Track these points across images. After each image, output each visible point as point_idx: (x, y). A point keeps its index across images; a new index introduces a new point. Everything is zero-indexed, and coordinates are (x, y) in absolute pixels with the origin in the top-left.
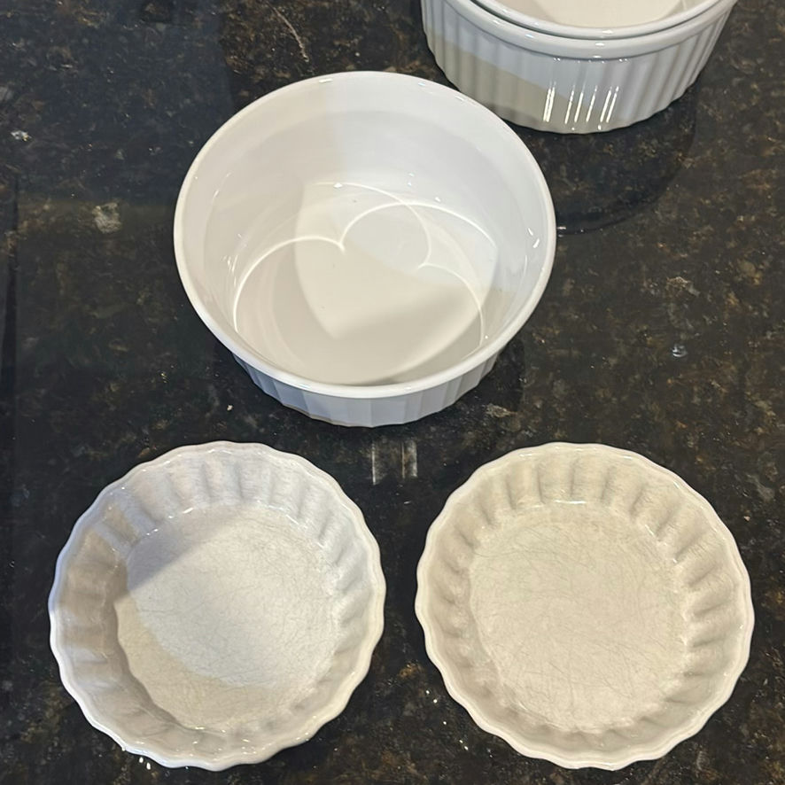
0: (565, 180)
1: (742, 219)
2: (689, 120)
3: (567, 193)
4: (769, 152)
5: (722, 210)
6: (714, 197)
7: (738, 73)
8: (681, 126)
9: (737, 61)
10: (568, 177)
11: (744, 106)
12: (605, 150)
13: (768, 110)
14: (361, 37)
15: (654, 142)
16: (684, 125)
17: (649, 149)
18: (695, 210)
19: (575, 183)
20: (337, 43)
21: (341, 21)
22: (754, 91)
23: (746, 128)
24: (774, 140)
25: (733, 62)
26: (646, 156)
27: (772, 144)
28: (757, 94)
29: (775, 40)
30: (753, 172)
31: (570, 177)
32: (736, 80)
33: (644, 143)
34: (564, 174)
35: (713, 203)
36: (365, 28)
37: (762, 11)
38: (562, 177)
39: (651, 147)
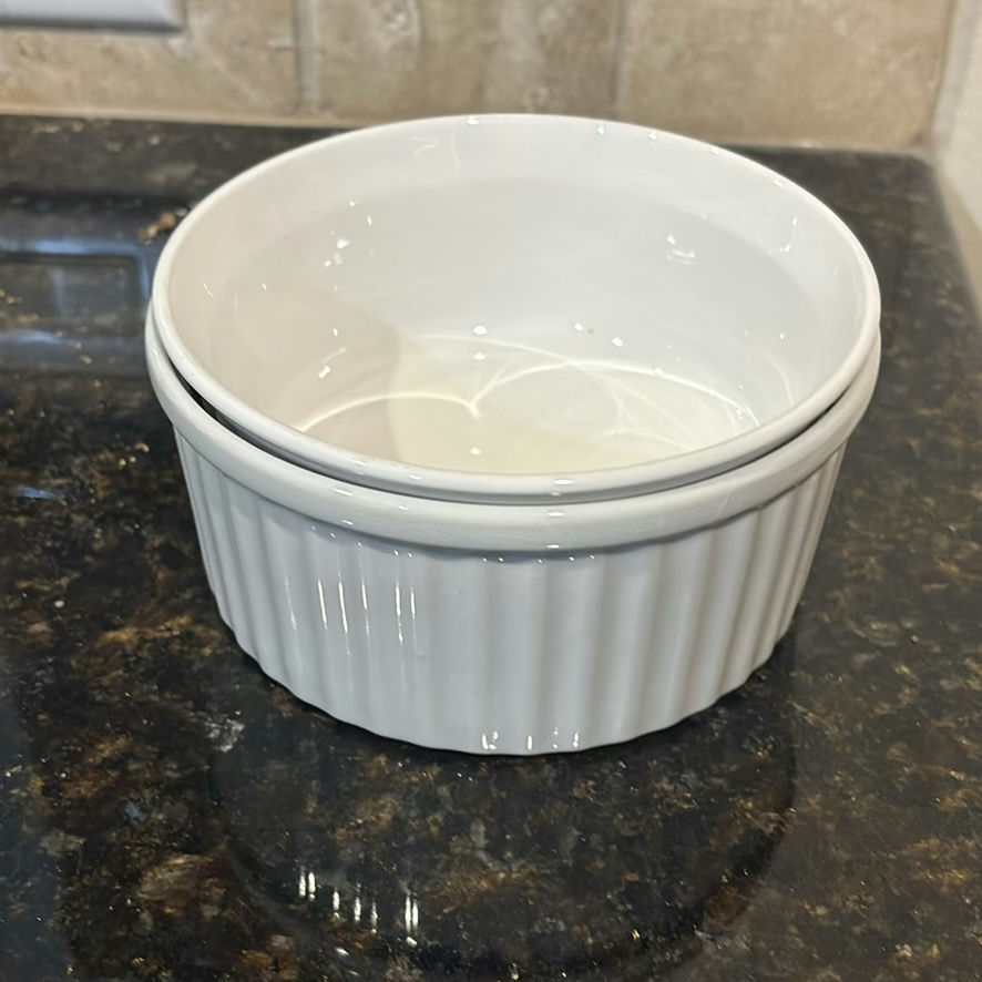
0: (482, 856)
1: (907, 951)
2: (763, 735)
3: (484, 884)
4: (952, 802)
5: (857, 929)
6: (836, 899)
7: (864, 645)
8: (746, 745)
9: (862, 624)
10: (487, 849)
11: (885, 708)
12: (576, 793)
13: (939, 717)
14: (76, 575)
15: (690, 776)
16: (753, 741)
17: (676, 789)
18: (794, 930)
19: (505, 862)
20: (24, 585)
21: (43, 547)
22: (902, 677)
23: (895, 752)
24: (960, 776)
25: (851, 625)
26: (670, 806)
27: (958, 784)
28: (912, 686)
29: (936, 586)
30: (923, 845)
31: (495, 850)
32: (862, 659)
33: (665, 780)
34: (482, 841)
35: (834, 913)
36: (88, 559)
37: (901, 537)
38: (474, 848)
39: (679, 787)
